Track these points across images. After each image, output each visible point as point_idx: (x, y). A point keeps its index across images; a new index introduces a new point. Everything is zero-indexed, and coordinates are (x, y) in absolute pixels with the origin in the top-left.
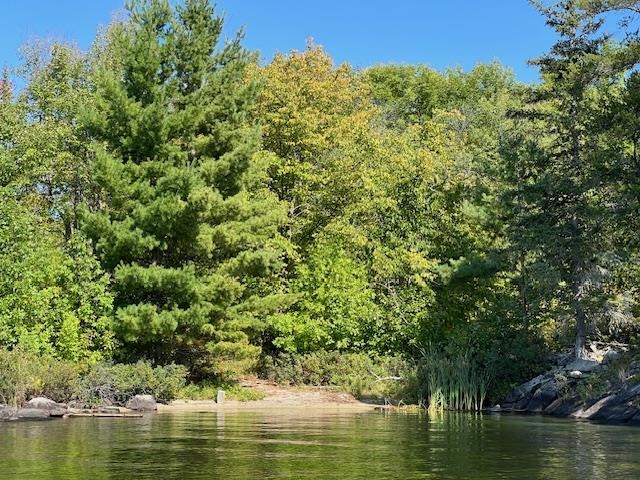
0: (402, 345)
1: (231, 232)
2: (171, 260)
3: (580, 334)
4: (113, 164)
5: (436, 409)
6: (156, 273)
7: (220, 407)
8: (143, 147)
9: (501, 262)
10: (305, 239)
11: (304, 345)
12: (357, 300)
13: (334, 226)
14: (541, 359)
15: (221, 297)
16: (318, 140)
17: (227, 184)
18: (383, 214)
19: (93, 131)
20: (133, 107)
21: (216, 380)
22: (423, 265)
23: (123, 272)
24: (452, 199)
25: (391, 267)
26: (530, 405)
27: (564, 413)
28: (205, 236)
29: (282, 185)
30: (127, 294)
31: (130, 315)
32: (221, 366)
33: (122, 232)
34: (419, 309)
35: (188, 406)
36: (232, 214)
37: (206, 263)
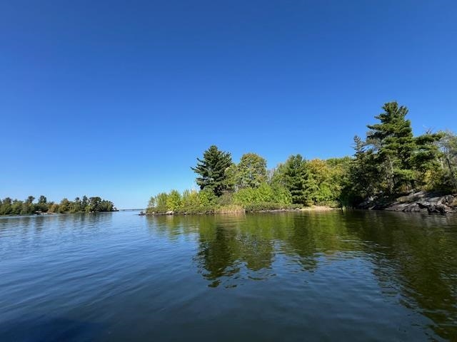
0: (337, 199)
1: (307, 185)
2: (299, 190)
3: (369, 195)
4: (289, 178)
5: (344, 208)
6: (297, 191)
7: (309, 209)
8: (293, 175)
9: (352, 186)
10: (319, 185)
11: (321, 200)
12: (329, 193)
13: (324, 183)
14: (362, 200)
15: (307, 194)
16: (319, 171)
17: (306, 178)
18: (331, 181)
19: (286, 174)
20: (291, 170)
21: (308, 206)
22: (339, 188)
23: (292, 191)
24: (342, 177)
25: (333, 188)
26: (360, 207)
27: (367, 208)
28: (304, 186)
29: (315, 178)
30: (293, 194)
31: (294, 197)
32: (309, 204)
33: (292, 186)
34: (339, 193)
35: (304, 209)
36: (307, 183)
37: (304, 189)
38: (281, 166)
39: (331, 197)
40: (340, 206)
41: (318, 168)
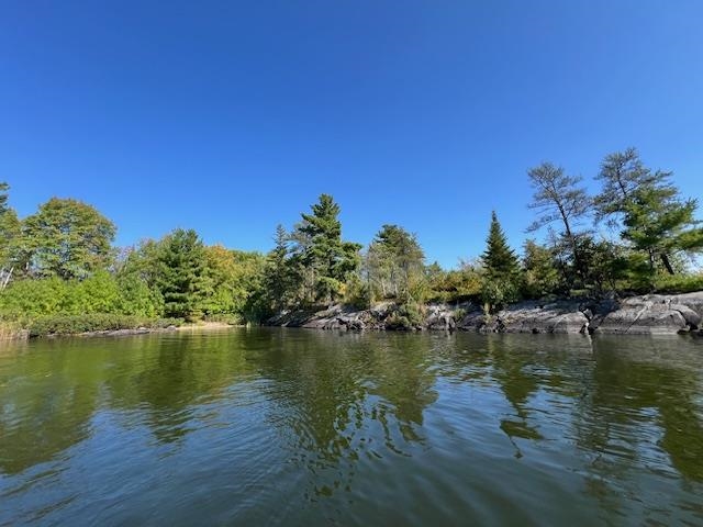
0: (239, 312)
1: (198, 285)
2: (179, 291)
3: (281, 308)
4: (166, 268)
5: (248, 326)
6: (177, 295)
7: (193, 328)
8: (175, 264)
9: (264, 292)
10: (215, 287)
11: (215, 312)
12: (228, 300)
13: (225, 284)
14: (273, 313)
15: (195, 300)
16: (220, 265)
17: (197, 274)
18: (236, 282)
19: (161, 260)
20: (173, 254)
21: (191, 322)
22: (245, 294)
23: (167, 295)
24: (252, 279)
25: (237, 294)
26: (271, 324)
27: (279, 325)
28: (191, 286)
29: (211, 275)
30: (168, 300)
31: (169, 305)
32: (192, 318)
33: (168, 285)
34: (244, 303)
35: (184, 328)
36: (199, 281)
37: (191, 292)
38: (150, 245)
39: (231, 308)
40: (244, 322)
41: (219, 260)
